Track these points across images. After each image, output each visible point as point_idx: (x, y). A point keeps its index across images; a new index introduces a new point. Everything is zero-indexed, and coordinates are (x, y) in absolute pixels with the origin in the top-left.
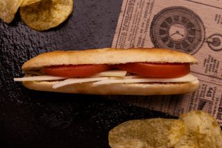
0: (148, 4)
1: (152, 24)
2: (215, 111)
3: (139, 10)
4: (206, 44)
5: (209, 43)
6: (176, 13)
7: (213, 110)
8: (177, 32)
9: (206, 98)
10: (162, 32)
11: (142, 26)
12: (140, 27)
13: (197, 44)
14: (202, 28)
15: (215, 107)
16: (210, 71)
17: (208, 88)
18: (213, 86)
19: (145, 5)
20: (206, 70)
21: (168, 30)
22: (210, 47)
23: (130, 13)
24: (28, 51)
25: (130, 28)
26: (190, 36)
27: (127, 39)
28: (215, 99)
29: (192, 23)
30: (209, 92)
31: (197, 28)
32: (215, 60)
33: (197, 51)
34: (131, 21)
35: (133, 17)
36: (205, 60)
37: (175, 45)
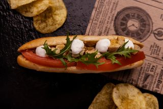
0: (114, 3)
1: (116, 18)
3: (107, 7)
4: (152, 35)
5: (155, 34)
6: (133, 11)
7: (154, 81)
8: (133, 25)
10: (122, 24)
11: (109, 19)
12: (107, 20)
13: (146, 34)
14: (151, 23)
16: (154, 54)
17: (151, 65)
18: (155, 65)
19: (112, 4)
20: (152, 53)
21: (127, 23)
22: (155, 37)
23: (100, 9)
25: (100, 20)
26: (142, 28)
27: (97, 28)
29: (144, 19)
30: (152, 68)
31: (147, 22)
32: (158, 47)
33: (146, 39)
34: (101, 15)
35: (102, 12)
36: (151, 46)
37: (131, 34)
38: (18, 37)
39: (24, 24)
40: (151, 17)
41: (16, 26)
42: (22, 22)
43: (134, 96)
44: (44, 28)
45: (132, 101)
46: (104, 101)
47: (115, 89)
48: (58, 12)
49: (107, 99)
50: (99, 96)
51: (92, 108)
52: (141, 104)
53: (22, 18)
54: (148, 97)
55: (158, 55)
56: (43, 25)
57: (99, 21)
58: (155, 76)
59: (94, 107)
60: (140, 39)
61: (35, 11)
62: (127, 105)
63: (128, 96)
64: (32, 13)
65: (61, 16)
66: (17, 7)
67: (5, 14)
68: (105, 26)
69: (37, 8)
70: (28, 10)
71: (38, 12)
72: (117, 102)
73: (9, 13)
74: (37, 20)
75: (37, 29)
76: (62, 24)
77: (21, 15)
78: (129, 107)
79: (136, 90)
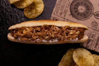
1: (71, 4)
2: (94, 44)
4: (93, 15)
5: (95, 15)
7: (93, 44)
8: (82, 9)
9: (91, 38)
10: (75, 8)
11: (67, 5)
12: (66, 5)
13: (89, 15)
14: (92, 9)
15: (94, 43)
16: (94, 27)
17: (92, 34)
18: (94, 34)
20: (92, 26)
21: (78, 8)
22: (95, 17)
24: (17, 18)
26: (87, 11)
28: (95, 39)
31: (90, 8)
32: (97, 23)
33: (89, 18)
36: (92, 22)
37: (80, 14)
38: (15, 21)
39: (18, 13)
41: (13, 14)
43: (87, 56)
44: (30, 15)
45: (86, 59)
46: (68, 60)
47: (74, 52)
49: (70, 58)
50: (65, 57)
52: (91, 61)
53: (17, 10)
54: (95, 57)
55: (96, 28)
56: (30, 13)
57: (61, 6)
58: (94, 41)
59: (62, 64)
60: (86, 17)
61: (25, 5)
62: (82, 62)
63: (83, 56)
64: (23, 6)
65: (41, 8)
68: (64, 9)
69: (26, 3)
70: (20, 4)
71: (27, 5)
72: (76, 60)
73: (9, 6)
74: (26, 11)
75: (26, 16)
76: (41, 13)
77: (16, 7)
78: (84, 63)
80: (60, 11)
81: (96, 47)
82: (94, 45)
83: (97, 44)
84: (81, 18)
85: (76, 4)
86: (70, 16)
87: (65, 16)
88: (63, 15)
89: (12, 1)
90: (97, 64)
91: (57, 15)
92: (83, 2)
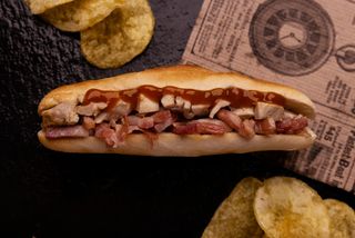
1: (255, 17)
2: (334, 163)
4: (333, 59)
5: (338, 57)
6: (294, 5)
7: (331, 162)
8: (292, 35)
9: (323, 141)
10: (268, 32)
11: (239, 18)
12: (235, 20)
13: (321, 57)
14: (331, 33)
15: (335, 158)
16: (334, 100)
17: (327, 127)
18: (335, 125)
20: (330, 99)
21: (278, 29)
22: (340, 64)
26: (311, 43)
27: (212, 36)
28: (337, 145)
30: (328, 133)
31: (323, 31)
32: (345, 85)
33: (319, 68)
34: (223, 9)
36: (330, 84)
37: (285, 54)
38: (47, 77)
39: (58, 47)
40: (333, 19)
41: (41, 52)
42: (55, 44)
43: (304, 206)
44: (104, 55)
45: (300, 216)
46: (237, 218)
47: (261, 191)
48: (133, 20)
49: (243, 213)
50: (226, 207)
51: (211, 233)
53: (55, 35)
54: (333, 208)
55: (344, 103)
56: (102, 49)
58: (335, 151)
59: (214, 231)
60: (307, 66)
61: (84, 19)
62: (288, 225)
63: (291, 206)
64: (77, 22)
65: (141, 30)
66: (43, 10)
67: (17, 25)
68: (230, 33)
70: (69, 15)
71: (91, 20)
72: (265, 220)
73: (26, 23)
74: (90, 40)
75: (89, 58)
76: (144, 48)
77: (52, 27)
78: (293, 231)
79: (310, 193)
80: (213, 41)
81: (339, 173)
82: (332, 167)
83: (344, 163)
84: (289, 68)
85: (273, 17)
86: (248, 60)
87: (231, 60)
88: (223, 57)
89: (37, 4)
90: (338, 234)
91: (201, 54)
92: (297, 11)
